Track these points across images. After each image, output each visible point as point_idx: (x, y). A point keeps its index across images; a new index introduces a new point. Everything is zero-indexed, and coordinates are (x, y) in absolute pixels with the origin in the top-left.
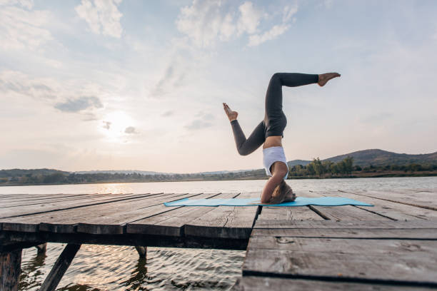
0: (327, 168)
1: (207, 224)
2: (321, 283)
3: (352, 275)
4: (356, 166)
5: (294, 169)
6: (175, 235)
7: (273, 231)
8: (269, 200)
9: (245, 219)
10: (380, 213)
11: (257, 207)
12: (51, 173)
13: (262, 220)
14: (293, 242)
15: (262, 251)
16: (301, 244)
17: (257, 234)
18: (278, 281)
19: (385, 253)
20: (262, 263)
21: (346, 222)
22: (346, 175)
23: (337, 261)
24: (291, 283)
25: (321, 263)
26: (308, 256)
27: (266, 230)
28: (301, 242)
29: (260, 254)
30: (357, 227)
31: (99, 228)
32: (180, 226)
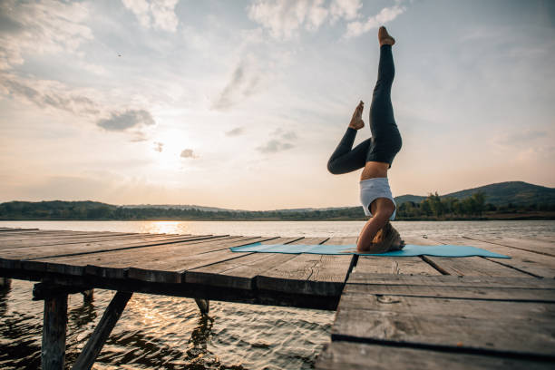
0: (449, 207)
1: (286, 276)
2: (433, 353)
3: (476, 345)
4: (490, 205)
5: (402, 207)
6: (245, 287)
7: (372, 287)
9: (336, 270)
10: (518, 267)
11: (352, 256)
12: (96, 207)
13: (357, 273)
14: (398, 302)
15: (358, 312)
16: (409, 305)
17: (351, 291)
18: (378, 348)
19: (521, 320)
20: (357, 326)
21: (471, 278)
22: (474, 216)
23: (457, 327)
24: (395, 352)
25: (435, 329)
26: (417, 320)
27: (363, 286)
28: (410, 303)
29: (354, 315)
30: (486, 285)
31: (152, 275)
32: (251, 277)
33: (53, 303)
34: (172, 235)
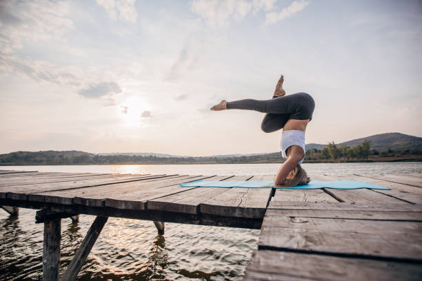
0: (343, 153)
1: (222, 204)
3: (366, 253)
4: (374, 150)
5: (308, 153)
6: (192, 212)
7: (287, 211)
8: (283, 182)
9: (259, 199)
10: (397, 196)
11: (271, 189)
12: (79, 155)
13: (276, 202)
14: (307, 222)
15: (277, 229)
16: (315, 224)
17: (271, 214)
18: (293, 255)
19: (400, 234)
20: (277, 239)
21: (361, 204)
22: (366, 159)
23: (352, 240)
24: (306, 258)
25: (335, 241)
26: (321, 234)
27: (280, 211)
28: (316, 222)
29: (275, 232)
30: (373, 209)
31: (123, 203)
32: (196, 205)
33: (51, 225)
34: (135, 175)
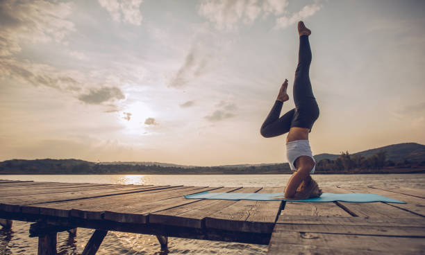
0: (357, 163)
1: (229, 218)
4: (389, 161)
5: (320, 163)
6: (196, 227)
7: (297, 226)
8: (293, 194)
9: (269, 213)
10: (413, 210)
11: (280, 202)
12: (78, 164)
13: (285, 215)
14: (317, 238)
15: (285, 245)
16: (326, 240)
17: (280, 229)
21: (376, 219)
26: (333, 252)
27: (290, 226)
28: (327, 238)
29: (283, 248)
30: (387, 225)
31: (124, 217)
32: (201, 218)
33: (46, 239)
34: (136, 186)
